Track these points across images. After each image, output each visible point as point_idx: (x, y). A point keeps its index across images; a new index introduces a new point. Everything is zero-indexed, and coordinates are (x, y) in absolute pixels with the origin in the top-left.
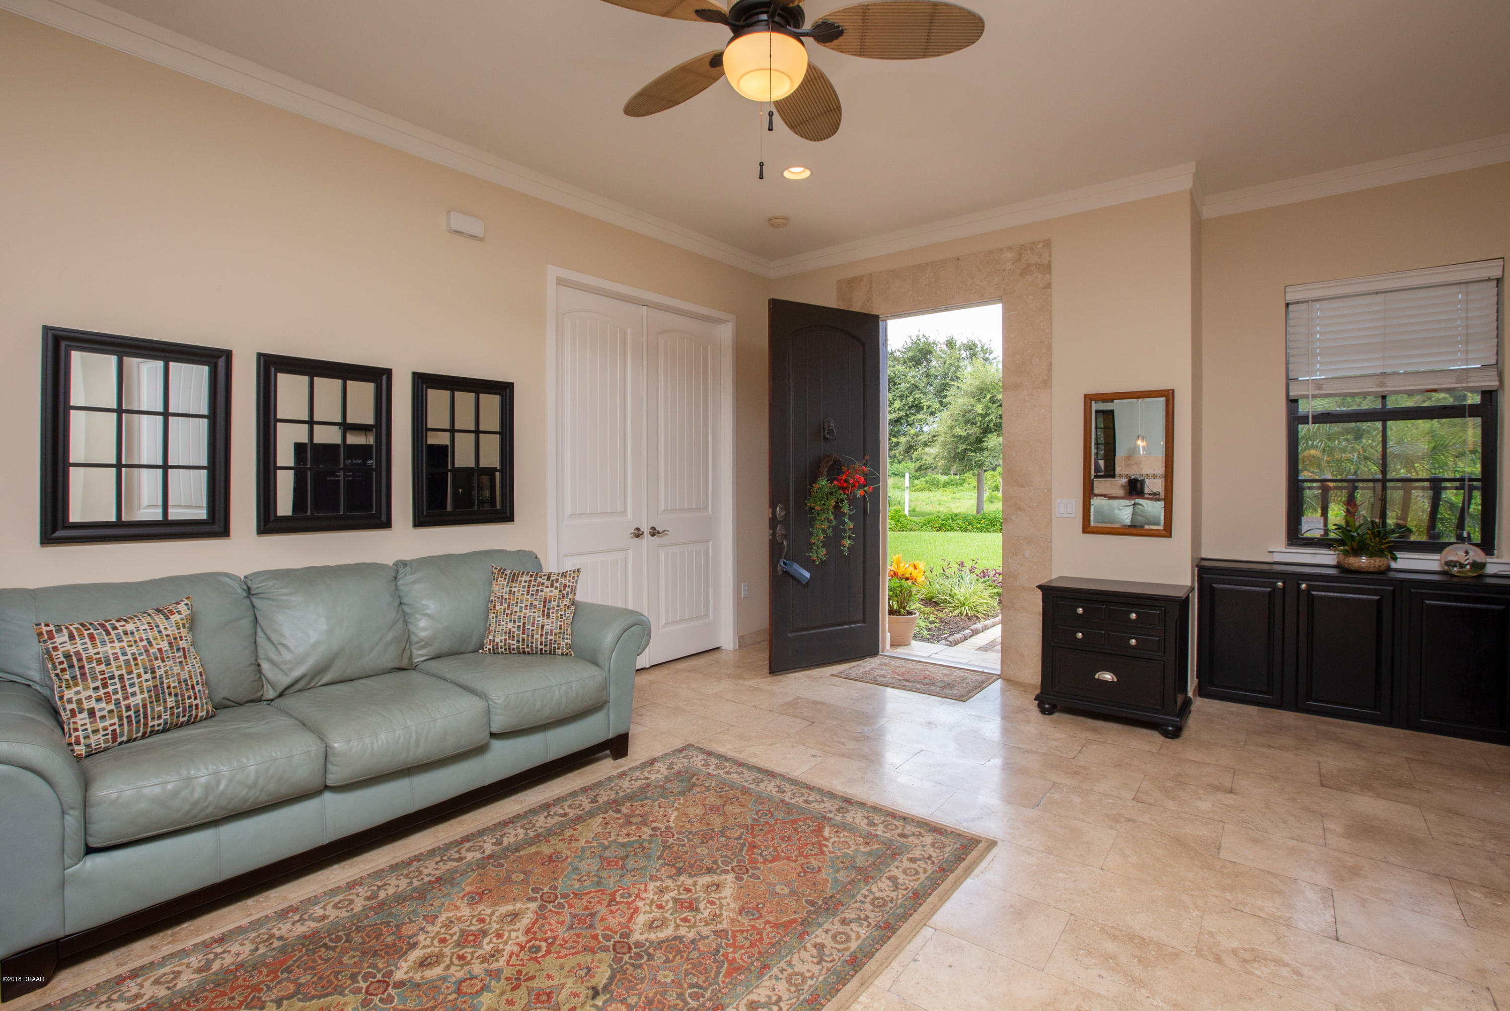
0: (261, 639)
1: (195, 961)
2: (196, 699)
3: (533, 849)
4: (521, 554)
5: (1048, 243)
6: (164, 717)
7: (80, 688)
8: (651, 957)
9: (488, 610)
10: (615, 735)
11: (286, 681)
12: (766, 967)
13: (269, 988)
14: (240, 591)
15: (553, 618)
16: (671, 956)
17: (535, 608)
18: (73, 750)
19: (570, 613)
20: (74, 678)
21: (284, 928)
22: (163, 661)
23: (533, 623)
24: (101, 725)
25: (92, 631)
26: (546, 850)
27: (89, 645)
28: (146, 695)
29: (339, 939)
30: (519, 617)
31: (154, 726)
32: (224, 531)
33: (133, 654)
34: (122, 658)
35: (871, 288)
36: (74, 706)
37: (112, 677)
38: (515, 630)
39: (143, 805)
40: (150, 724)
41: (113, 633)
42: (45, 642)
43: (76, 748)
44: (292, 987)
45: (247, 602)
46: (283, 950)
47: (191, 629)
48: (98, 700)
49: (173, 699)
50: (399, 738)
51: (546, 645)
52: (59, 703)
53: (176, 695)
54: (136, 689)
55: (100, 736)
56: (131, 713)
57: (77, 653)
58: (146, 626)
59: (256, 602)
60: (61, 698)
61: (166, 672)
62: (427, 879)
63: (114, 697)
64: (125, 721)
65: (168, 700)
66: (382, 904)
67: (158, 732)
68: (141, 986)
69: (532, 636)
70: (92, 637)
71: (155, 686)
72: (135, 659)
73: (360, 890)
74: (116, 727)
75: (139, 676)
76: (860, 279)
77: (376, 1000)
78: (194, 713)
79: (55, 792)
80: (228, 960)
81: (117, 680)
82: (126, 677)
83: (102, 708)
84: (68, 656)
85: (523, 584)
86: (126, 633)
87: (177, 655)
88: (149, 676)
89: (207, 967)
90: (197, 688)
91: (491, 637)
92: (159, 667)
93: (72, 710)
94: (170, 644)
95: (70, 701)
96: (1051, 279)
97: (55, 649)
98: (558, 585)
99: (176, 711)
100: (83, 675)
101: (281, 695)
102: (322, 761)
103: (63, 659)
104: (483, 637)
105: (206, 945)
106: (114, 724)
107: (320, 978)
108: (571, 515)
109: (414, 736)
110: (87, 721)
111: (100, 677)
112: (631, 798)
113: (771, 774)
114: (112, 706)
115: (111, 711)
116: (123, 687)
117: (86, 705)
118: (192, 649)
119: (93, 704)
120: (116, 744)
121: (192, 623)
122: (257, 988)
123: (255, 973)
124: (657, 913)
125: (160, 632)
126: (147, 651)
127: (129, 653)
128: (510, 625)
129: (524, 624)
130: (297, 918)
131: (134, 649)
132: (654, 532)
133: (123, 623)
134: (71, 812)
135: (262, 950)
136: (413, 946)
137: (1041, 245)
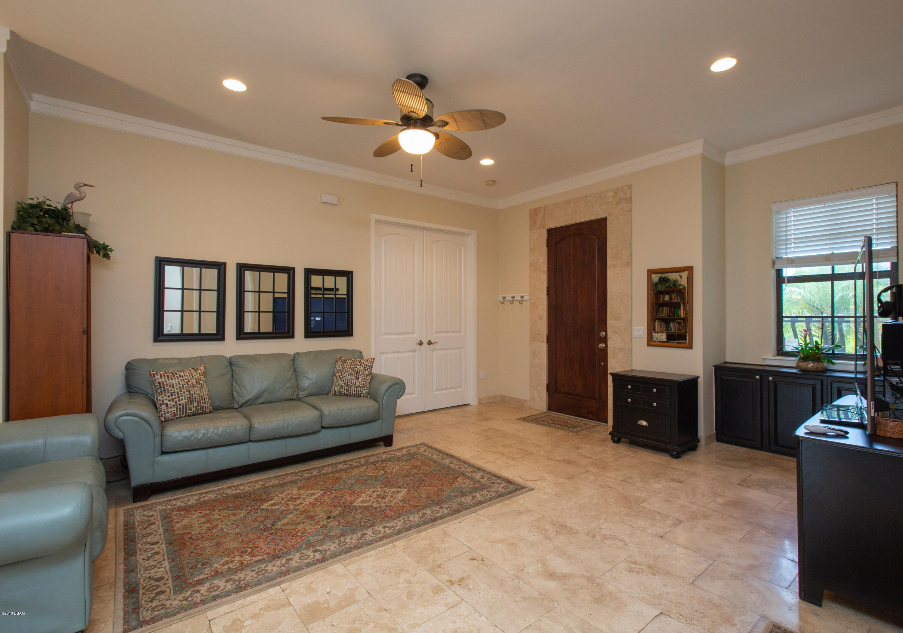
0: (234, 384)
1: (195, 498)
2: (205, 404)
3: (332, 475)
4: (353, 352)
5: (630, 187)
6: (193, 410)
7: (163, 396)
8: (356, 510)
9: (334, 375)
10: (385, 435)
11: (242, 401)
12: (399, 517)
13: (218, 507)
14: (227, 363)
15: (360, 380)
16: (364, 511)
17: (353, 375)
18: (160, 419)
19: (369, 378)
20: (161, 392)
21: (229, 491)
22: (193, 388)
23: (351, 382)
24: (170, 410)
25: (168, 374)
26: (337, 475)
27: (167, 380)
28: (186, 400)
29: (246, 496)
30: (346, 379)
31: (189, 413)
32: (223, 339)
33: (182, 384)
34: (178, 385)
35: (545, 213)
36: (161, 402)
37: (174, 392)
38: (343, 385)
39: (181, 438)
40: (188, 412)
41: (176, 376)
42: (152, 377)
43: (161, 418)
44: (225, 507)
45: (230, 367)
46: (226, 497)
47: (205, 377)
48: (169, 400)
49: (197, 403)
50: (280, 423)
51: (356, 392)
52: (156, 401)
53: (198, 402)
54: (183, 398)
55: (169, 414)
56: (181, 407)
57: (163, 382)
58: (188, 374)
59: (233, 368)
60: (157, 399)
61: (194, 392)
62: (286, 481)
63: (175, 400)
64: (179, 409)
65: (195, 403)
66: (267, 487)
67: (190, 416)
68: (177, 502)
69: (351, 388)
70: (168, 377)
71: (190, 397)
72: (183, 386)
73: (260, 482)
74: (175, 411)
75: (184, 393)
76: (539, 209)
77: (252, 513)
78: (204, 409)
79: (152, 430)
80: (207, 498)
81: (176, 394)
82: (180, 393)
83: (171, 403)
84: (159, 383)
85: (348, 364)
86: (180, 376)
87: (199, 386)
88: (188, 393)
89: (199, 499)
90: (206, 400)
91: (333, 388)
92: (192, 390)
93: (160, 404)
94: (196, 381)
95: (160, 400)
96: (631, 206)
97: (155, 380)
98: (363, 365)
99: (197, 408)
100: (164, 391)
101: (241, 406)
102: (248, 429)
103: (158, 384)
104: (331, 388)
105: (201, 494)
106: (174, 410)
107: (236, 505)
108: (384, 333)
109: (287, 423)
110: (165, 408)
111: (170, 392)
112: (383, 461)
113: (452, 456)
114: (174, 403)
115: (173, 405)
116: (178, 397)
117: (165, 402)
118: (205, 384)
119: (167, 402)
120: (175, 418)
121: (205, 374)
122: (214, 506)
123: (215, 503)
124: (368, 498)
125: (193, 377)
126: (187, 383)
127: (181, 384)
128: (342, 383)
129: (347, 382)
130: (234, 489)
131: (183, 382)
132: (430, 343)
133: (179, 372)
134: (157, 437)
135: (219, 496)
136: (271, 500)
137: (626, 188)
